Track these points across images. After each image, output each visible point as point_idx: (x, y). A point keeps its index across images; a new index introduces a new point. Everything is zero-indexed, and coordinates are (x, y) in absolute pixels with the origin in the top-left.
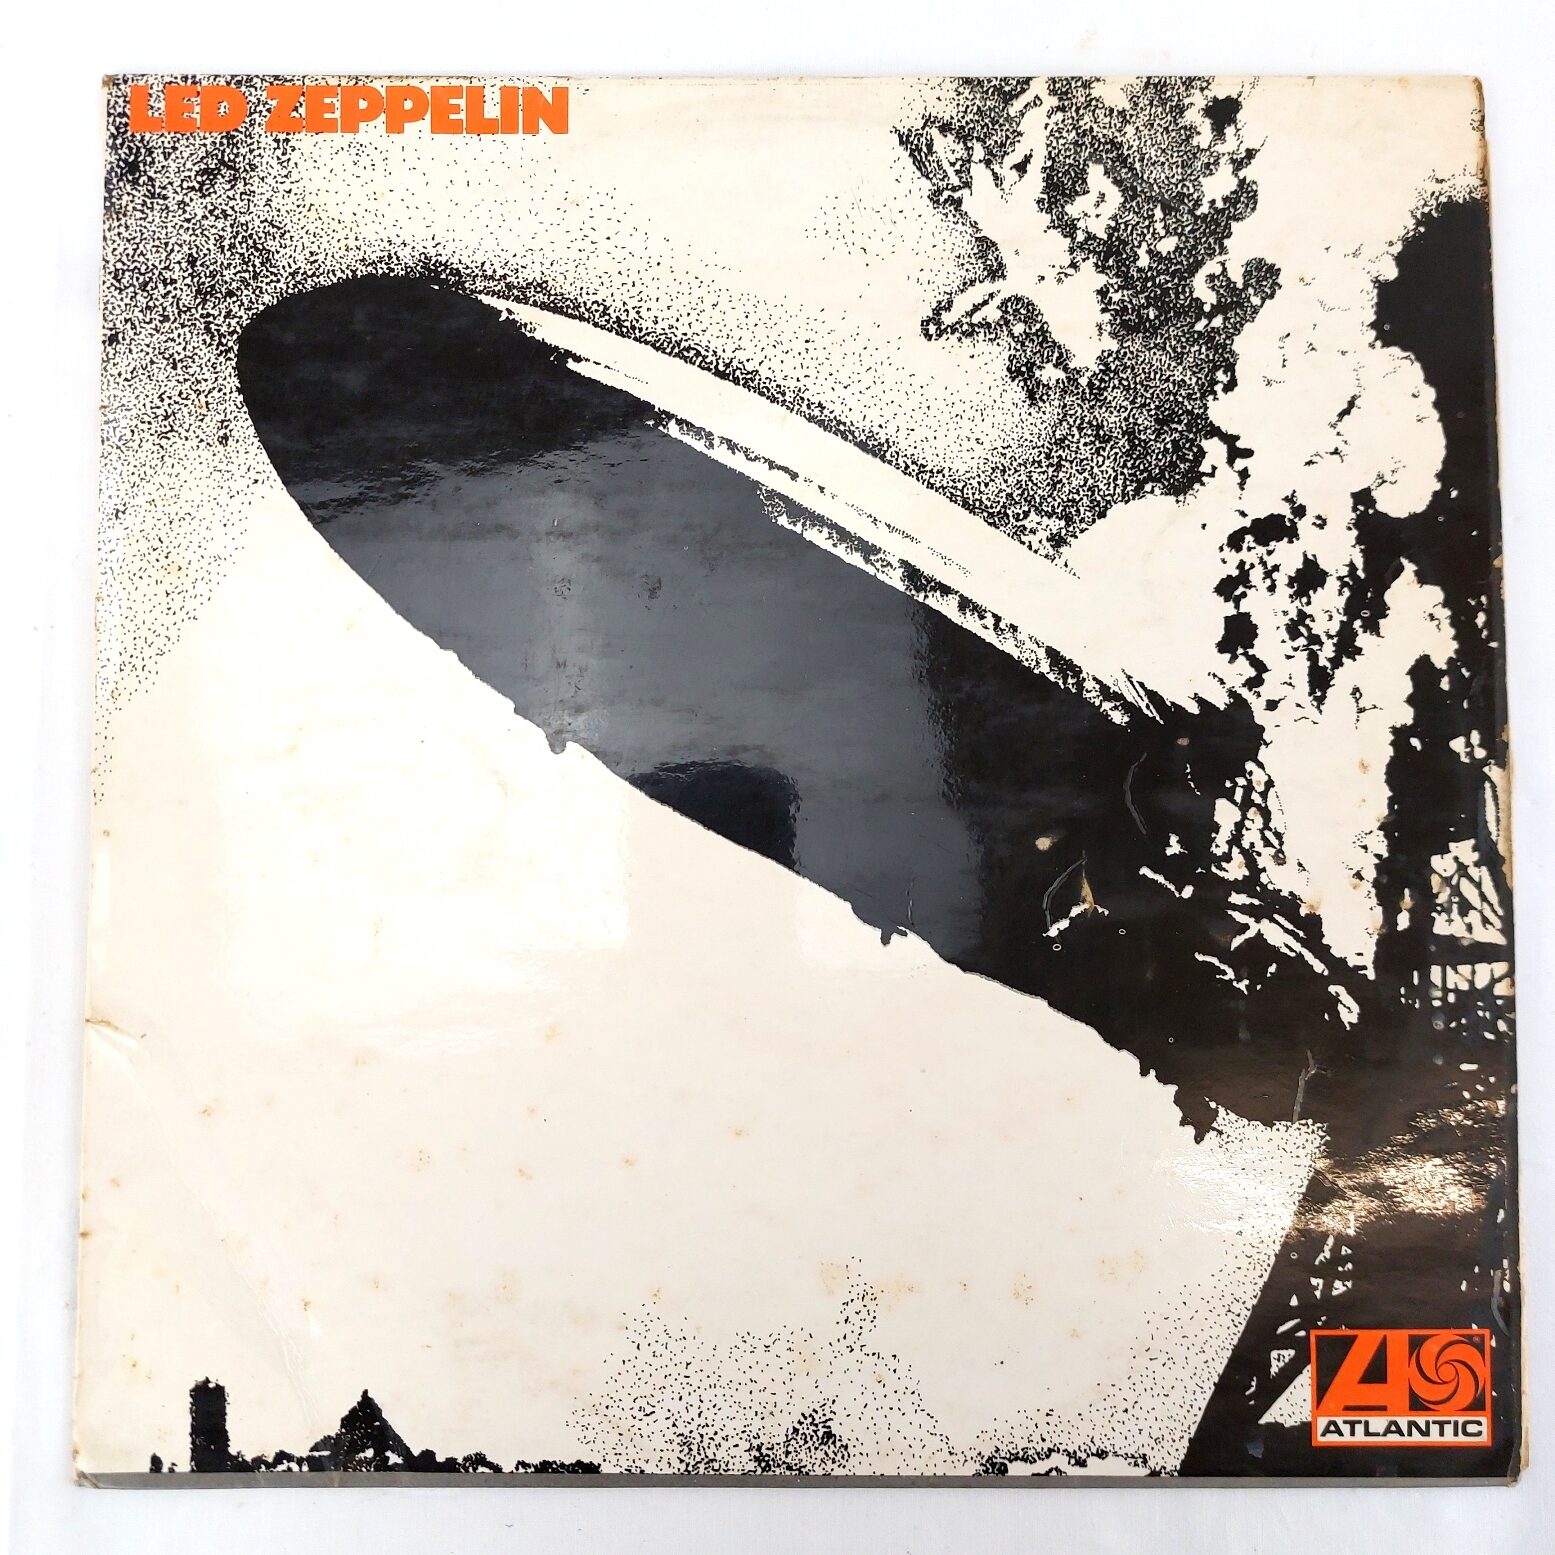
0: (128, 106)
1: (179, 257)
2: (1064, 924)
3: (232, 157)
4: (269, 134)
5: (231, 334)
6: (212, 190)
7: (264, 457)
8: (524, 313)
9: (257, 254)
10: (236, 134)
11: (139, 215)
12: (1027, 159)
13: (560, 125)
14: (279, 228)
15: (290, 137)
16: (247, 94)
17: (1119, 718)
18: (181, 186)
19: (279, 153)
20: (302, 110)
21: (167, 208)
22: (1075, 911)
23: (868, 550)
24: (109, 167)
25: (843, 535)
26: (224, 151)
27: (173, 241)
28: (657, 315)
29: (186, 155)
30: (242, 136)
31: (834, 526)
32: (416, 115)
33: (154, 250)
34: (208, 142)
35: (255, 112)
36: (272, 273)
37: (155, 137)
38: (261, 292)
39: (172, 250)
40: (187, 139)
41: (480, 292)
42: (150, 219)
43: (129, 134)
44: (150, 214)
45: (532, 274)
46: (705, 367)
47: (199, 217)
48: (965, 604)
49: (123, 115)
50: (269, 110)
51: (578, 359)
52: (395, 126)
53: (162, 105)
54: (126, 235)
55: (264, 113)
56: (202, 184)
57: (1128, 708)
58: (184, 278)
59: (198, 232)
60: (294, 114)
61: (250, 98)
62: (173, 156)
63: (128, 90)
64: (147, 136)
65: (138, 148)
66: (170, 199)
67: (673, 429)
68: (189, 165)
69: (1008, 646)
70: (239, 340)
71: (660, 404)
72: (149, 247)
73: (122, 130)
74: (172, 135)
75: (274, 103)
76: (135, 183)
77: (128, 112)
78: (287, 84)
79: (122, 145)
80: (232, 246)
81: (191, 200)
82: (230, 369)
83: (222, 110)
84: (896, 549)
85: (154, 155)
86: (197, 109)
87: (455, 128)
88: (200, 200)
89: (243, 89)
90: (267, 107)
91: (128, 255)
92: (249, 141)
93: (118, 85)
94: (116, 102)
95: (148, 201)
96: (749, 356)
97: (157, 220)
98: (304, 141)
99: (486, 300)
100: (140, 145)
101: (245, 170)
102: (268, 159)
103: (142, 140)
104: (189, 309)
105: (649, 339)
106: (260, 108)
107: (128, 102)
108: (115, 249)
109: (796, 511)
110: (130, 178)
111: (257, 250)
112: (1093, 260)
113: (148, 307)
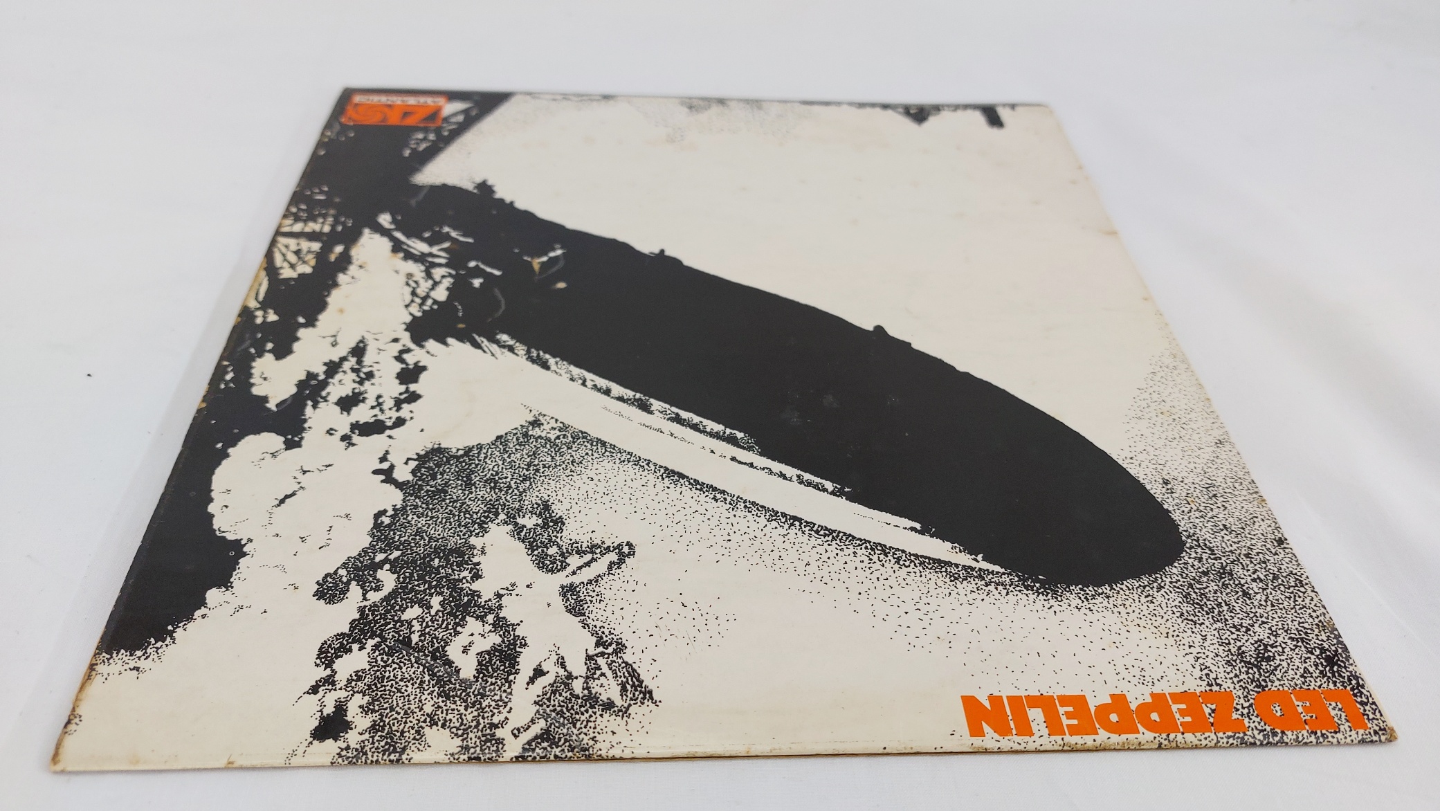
0: (1362, 711)
1: (1258, 597)
2: (552, 254)
3: (1250, 671)
4: (1228, 690)
5: (1191, 548)
6: (1256, 645)
7: (1132, 472)
8: (965, 559)
9: (1196, 601)
10: (1256, 689)
11: (1306, 625)
12: (532, 681)
13: (970, 703)
14: (1187, 619)
15: (1208, 688)
16: (1262, 724)
17: (504, 337)
18: (1283, 648)
19: (1212, 676)
20: (1207, 711)
21: (1286, 631)
22: (545, 259)
23: (677, 419)
24: (1351, 661)
25: (695, 427)
26: (1260, 675)
27: (1269, 608)
28: (855, 559)
29: (1291, 672)
30: (1251, 688)
31: (703, 432)
32: (1103, 710)
33: (1281, 601)
34: (1277, 683)
35: (1248, 707)
36: (1178, 588)
37: (1325, 685)
38: (1182, 575)
39: (1266, 601)
40: (1296, 685)
41: (1004, 574)
42: (1296, 623)
43: (1348, 688)
44: (1297, 626)
45: (965, 587)
46: (811, 525)
47: (1257, 625)
48: (607, 392)
49: (1362, 703)
50: (1238, 710)
51: (913, 529)
52: (1119, 701)
53: (1333, 713)
54: (1310, 611)
55: (1239, 707)
56: (1266, 650)
57: (497, 342)
58: (1246, 583)
59: (1252, 615)
60: (1213, 707)
61: (1258, 720)
62: (1302, 671)
63: (1370, 725)
64: (1331, 686)
65: (1334, 676)
66: (1286, 638)
67: (829, 485)
68: (1284, 664)
69: (576, 371)
70: (1184, 543)
71: (842, 501)
72: (1286, 603)
73: (1356, 691)
74: (1311, 688)
75: (1235, 716)
76: (1323, 650)
77: (1359, 706)
78: (1230, 734)
79: (1350, 680)
80: (1219, 605)
81: (1269, 637)
82: (1182, 524)
83: (1278, 709)
84: (657, 420)
85: (1318, 671)
86: (1300, 709)
87: (1065, 700)
88: (1261, 637)
89: (1268, 729)
90: (1239, 712)
91: (1300, 597)
92: (1242, 683)
93: (1381, 729)
94: (1374, 714)
95: (1304, 636)
96: (775, 531)
97: (1289, 622)
98: (1195, 685)
99: (997, 568)
100: (1334, 679)
101: (1235, 661)
102: (1220, 670)
103: (1335, 683)
104: (1232, 563)
105: (858, 542)
106: (1245, 711)
107: (1364, 715)
108: (1312, 600)
109: (732, 440)
110: (1328, 653)
111: (1198, 604)
112: (482, 601)
113: (1265, 563)
